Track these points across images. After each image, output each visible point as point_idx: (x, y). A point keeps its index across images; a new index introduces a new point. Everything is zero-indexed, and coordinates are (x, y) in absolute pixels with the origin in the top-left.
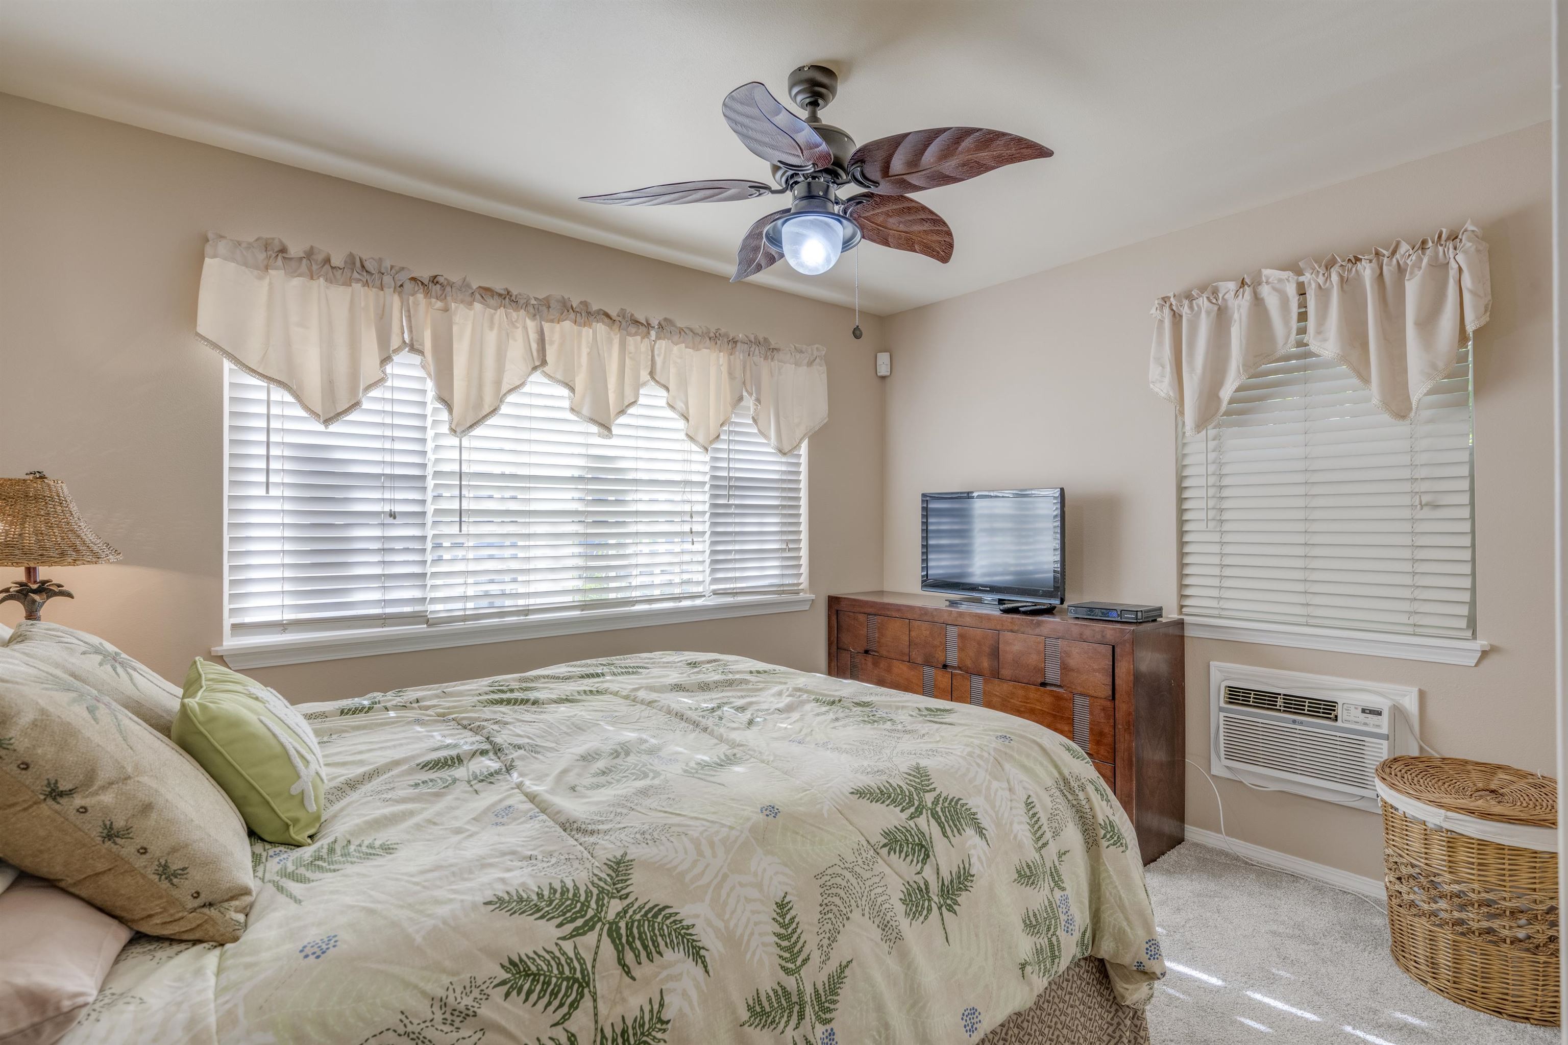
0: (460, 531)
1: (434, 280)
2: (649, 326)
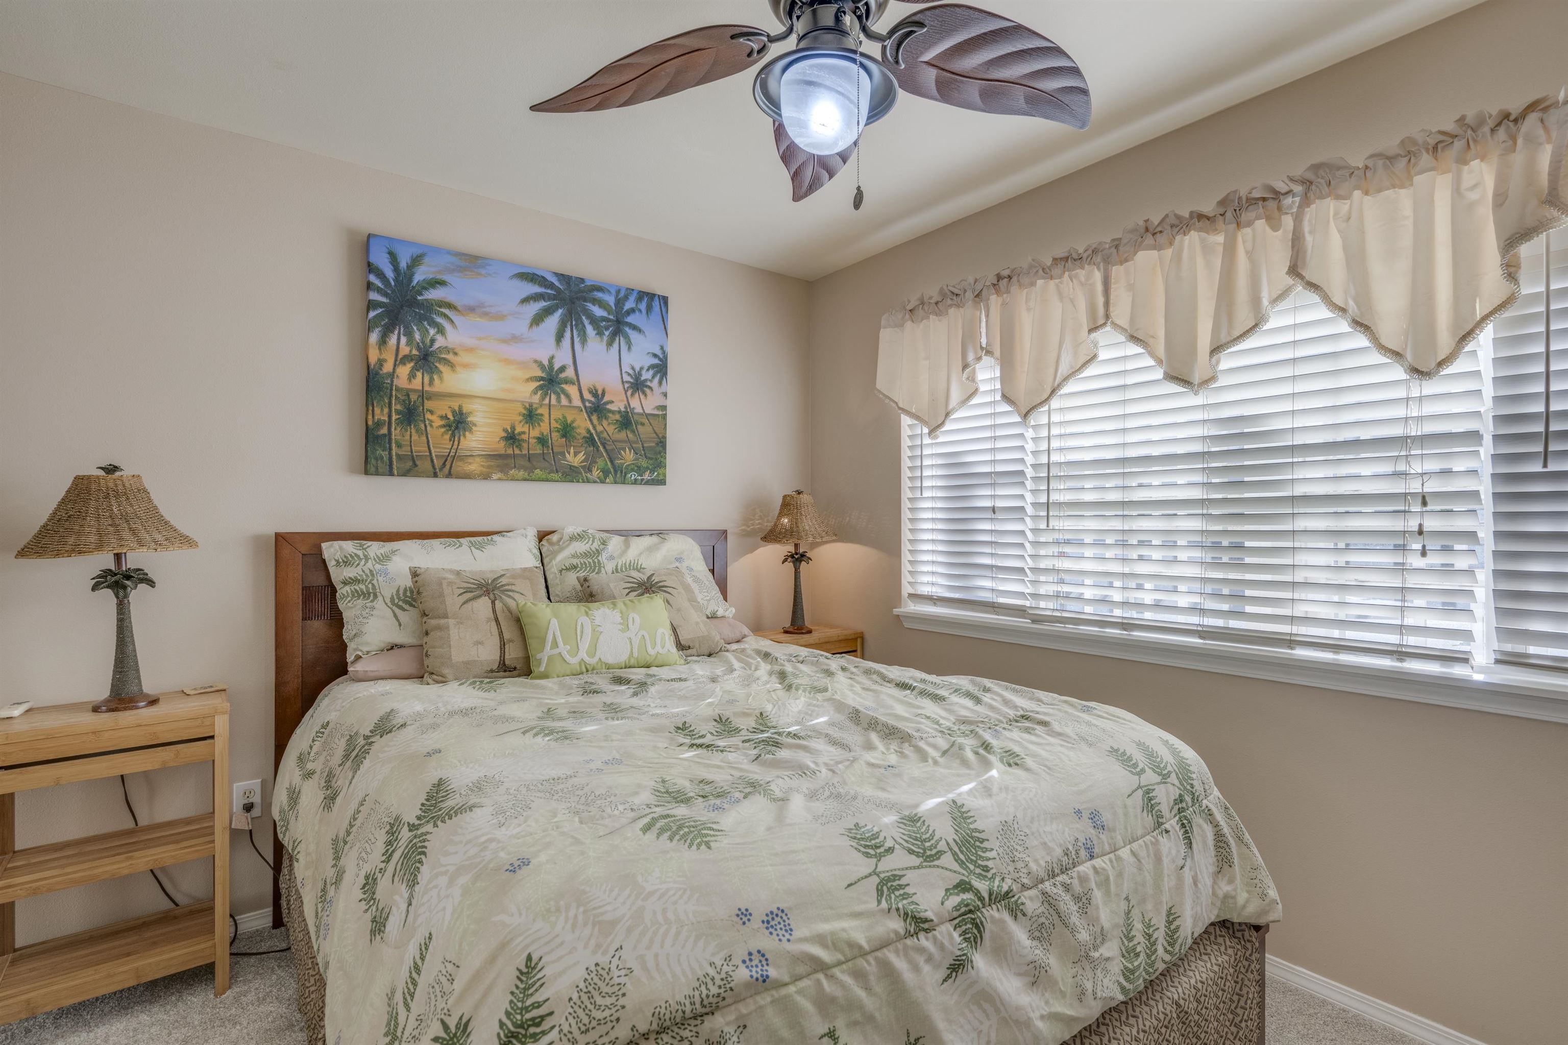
0: (1048, 526)
1: (999, 278)
2: (1277, 195)
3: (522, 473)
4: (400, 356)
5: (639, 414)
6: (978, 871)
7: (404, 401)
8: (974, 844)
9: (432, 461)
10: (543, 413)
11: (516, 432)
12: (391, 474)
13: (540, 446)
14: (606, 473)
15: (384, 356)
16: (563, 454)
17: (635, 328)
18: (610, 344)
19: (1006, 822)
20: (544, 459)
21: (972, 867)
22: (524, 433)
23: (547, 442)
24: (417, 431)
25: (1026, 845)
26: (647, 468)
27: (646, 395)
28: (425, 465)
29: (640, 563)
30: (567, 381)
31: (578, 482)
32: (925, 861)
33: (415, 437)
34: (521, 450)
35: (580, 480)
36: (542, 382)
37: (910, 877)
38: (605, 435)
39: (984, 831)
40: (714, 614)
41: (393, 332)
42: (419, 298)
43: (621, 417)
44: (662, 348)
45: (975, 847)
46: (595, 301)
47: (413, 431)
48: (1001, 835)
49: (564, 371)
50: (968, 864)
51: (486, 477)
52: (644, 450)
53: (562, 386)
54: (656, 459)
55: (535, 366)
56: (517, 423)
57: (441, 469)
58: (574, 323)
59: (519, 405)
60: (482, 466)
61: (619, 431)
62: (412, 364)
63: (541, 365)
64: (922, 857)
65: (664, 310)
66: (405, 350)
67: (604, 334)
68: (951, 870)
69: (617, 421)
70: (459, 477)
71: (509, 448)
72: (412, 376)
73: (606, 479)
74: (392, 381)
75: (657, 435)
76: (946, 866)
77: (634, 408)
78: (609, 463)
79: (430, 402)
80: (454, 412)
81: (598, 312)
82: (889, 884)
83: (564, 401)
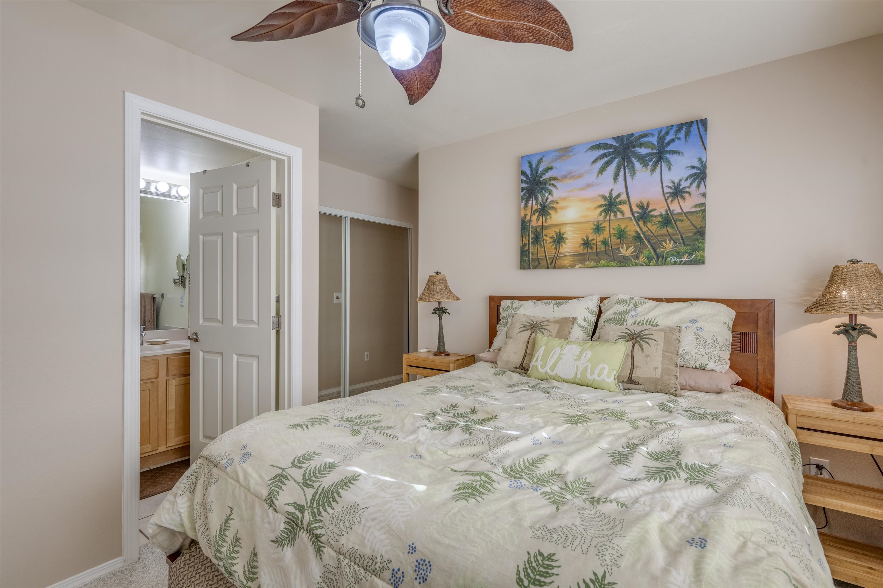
3: (593, 263)
4: (533, 211)
5: (678, 214)
6: (315, 510)
7: (534, 232)
8: (329, 498)
9: (547, 261)
10: (605, 226)
11: (589, 240)
12: (530, 269)
13: (604, 246)
14: (650, 259)
15: (527, 213)
16: (618, 249)
17: (674, 152)
18: (653, 170)
19: (358, 505)
20: (606, 253)
21: (315, 505)
22: (594, 239)
23: (608, 243)
24: (540, 246)
25: (352, 526)
26: (686, 252)
27: (684, 199)
28: (543, 263)
29: (655, 321)
30: (621, 203)
31: (629, 266)
32: (303, 483)
33: (539, 249)
34: (592, 250)
35: (631, 265)
36: (605, 207)
37: (290, 483)
38: (649, 233)
39: (341, 497)
40: (702, 366)
41: (530, 200)
42: (541, 179)
43: (662, 218)
44: (700, 160)
45: (328, 499)
46: (641, 145)
47: (538, 246)
48: (347, 508)
49: (619, 197)
50: (315, 502)
51: (573, 267)
52: (682, 239)
53: (618, 206)
54: (694, 245)
55: (600, 198)
56: (590, 234)
57: (551, 265)
58: (626, 164)
59: (591, 223)
60: (571, 261)
61: (661, 228)
62: (538, 213)
63: (604, 197)
64: (304, 481)
65: (702, 130)
66: (535, 207)
67: (649, 165)
68: (305, 497)
69: (659, 222)
70: (559, 268)
71: (585, 249)
72: (538, 219)
73: (650, 263)
74: (530, 224)
75: (695, 227)
76: (306, 493)
77: (673, 210)
78: (652, 252)
79: (546, 231)
80: (556, 234)
81: (643, 151)
82: (281, 478)
83: (619, 216)
